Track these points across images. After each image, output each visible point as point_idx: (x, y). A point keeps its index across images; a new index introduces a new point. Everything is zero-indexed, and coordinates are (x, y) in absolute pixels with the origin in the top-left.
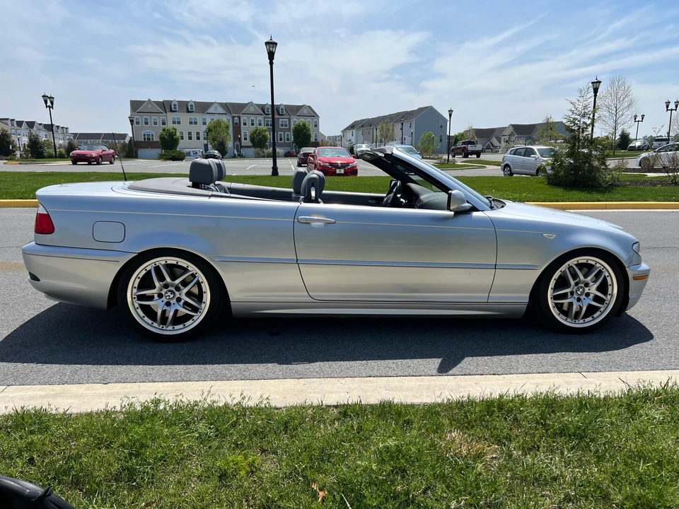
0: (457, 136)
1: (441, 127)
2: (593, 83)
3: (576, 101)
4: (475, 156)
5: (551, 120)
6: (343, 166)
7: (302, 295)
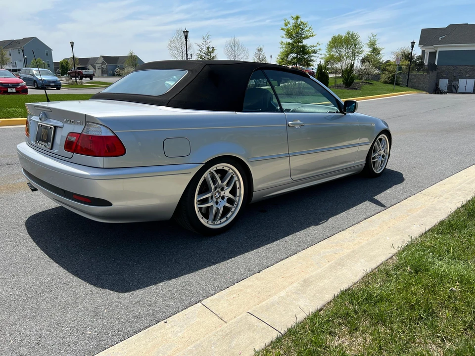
0: (62, 63)
1: (47, 54)
2: (184, 32)
3: (202, 44)
4: (88, 79)
5: (133, 54)
6: (15, 85)
7: (288, 179)
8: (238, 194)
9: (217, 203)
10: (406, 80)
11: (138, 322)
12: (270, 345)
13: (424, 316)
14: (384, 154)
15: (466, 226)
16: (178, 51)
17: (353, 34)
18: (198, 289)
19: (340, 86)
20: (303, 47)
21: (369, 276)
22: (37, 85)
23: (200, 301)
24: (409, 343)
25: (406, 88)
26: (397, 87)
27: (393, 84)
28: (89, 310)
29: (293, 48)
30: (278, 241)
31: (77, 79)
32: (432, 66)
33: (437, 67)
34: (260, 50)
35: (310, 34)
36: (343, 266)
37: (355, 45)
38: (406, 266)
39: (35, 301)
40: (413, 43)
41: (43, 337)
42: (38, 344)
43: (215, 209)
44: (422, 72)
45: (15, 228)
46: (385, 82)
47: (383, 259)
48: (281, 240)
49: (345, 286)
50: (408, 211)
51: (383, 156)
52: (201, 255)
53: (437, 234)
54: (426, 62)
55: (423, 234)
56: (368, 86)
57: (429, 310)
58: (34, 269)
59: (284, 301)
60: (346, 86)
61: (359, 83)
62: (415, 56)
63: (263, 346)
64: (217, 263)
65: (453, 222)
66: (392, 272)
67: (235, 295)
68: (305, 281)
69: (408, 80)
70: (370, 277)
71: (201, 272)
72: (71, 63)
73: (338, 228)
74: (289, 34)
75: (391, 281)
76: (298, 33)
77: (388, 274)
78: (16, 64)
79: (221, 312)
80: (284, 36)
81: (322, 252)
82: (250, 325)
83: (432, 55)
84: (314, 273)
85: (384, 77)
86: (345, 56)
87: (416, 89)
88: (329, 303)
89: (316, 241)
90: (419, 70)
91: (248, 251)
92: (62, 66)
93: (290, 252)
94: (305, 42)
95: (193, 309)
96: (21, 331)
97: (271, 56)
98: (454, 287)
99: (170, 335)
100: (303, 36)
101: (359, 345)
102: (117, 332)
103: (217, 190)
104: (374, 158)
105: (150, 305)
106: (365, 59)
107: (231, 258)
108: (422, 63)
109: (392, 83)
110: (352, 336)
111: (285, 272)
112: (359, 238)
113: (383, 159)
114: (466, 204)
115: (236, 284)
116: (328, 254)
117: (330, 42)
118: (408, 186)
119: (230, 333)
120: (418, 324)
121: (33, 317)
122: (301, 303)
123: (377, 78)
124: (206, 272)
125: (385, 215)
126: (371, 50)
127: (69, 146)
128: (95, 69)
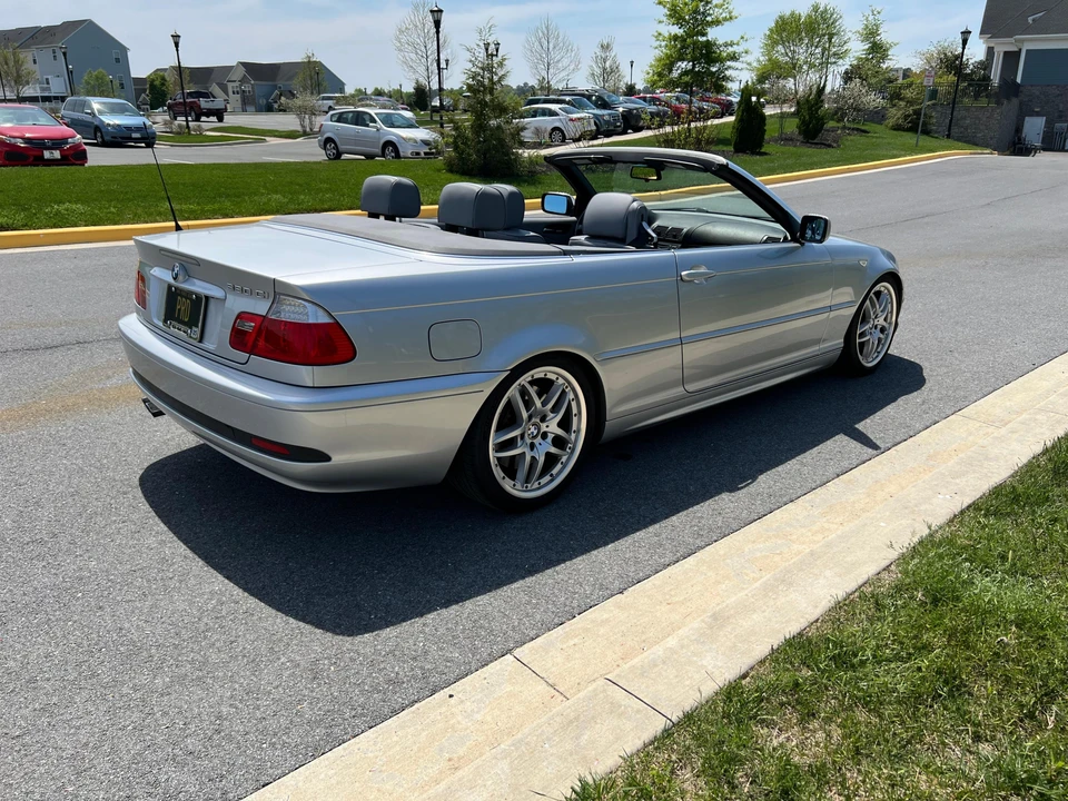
0: (153, 80)
1: (118, 60)
2: (431, 11)
3: (476, 47)
4: (214, 119)
5: (314, 59)
6: (57, 143)
7: (679, 391)
8: (574, 427)
9: (532, 446)
10: (947, 121)
11: (396, 693)
12: (652, 743)
13: (944, 692)
14: (884, 324)
15: (1047, 499)
16: (417, 54)
17: (826, 10)
18: (505, 627)
19: (792, 140)
20: (708, 45)
21: (840, 608)
22: (102, 137)
23: (509, 651)
24: (911, 744)
25: (946, 142)
26: (924, 140)
27: (917, 132)
28: (302, 667)
29: (682, 47)
30: (657, 526)
31: (190, 119)
32: (1009, 88)
33: (1021, 89)
34: (606, 47)
35: (724, 15)
36: (791, 584)
37: (831, 36)
38: (916, 589)
39: (196, 648)
40: (966, 34)
41: (226, 719)
42: (218, 732)
43: (528, 458)
44: (983, 102)
45: (125, 493)
46: (897, 128)
47: (869, 571)
48: (664, 523)
49: (793, 629)
50: (930, 457)
51: (883, 330)
52: (503, 555)
53: (985, 516)
54: (995, 76)
55: (955, 516)
56: (856, 138)
57: (955, 679)
58: (181, 582)
59: (675, 656)
60: (805, 138)
61: (834, 130)
62: (971, 61)
63: (639, 744)
64: (537, 572)
65: (1020, 489)
66: (888, 601)
67: (576, 640)
68: (715, 617)
69: (951, 121)
70: (843, 609)
71: (506, 591)
72: (171, 78)
73: (781, 496)
74: (676, 15)
75: (885, 618)
76: (696, 11)
77: (879, 606)
78: (48, 83)
79: (551, 673)
80: (665, 19)
81: (746, 550)
82: (612, 703)
83: (1011, 58)
84: (733, 599)
85: (895, 115)
86: (806, 63)
87: (968, 142)
88: (762, 662)
89: (734, 526)
90: (977, 96)
91: (597, 547)
92: (152, 86)
93: (682, 551)
94: (713, 34)
95: (498, 668)
96: (182, 707)
97: (632, 62)
98: (1006, 635)
99: (460, 718)
100: (709, 19)
101: (817, 744)
102: (359, 710)
103: (533, 420)
104: (862, 335)
105: (414, 659)
106: (852, 72)
107: (564, 561)
108: (987, 78)
109: (913, 129)
110: (804, 728)
111: (673, 593)
112: (825, 520)
113: (881, 336)
114: (1053, 447)
115: (578, 617)
116: (759, 554)
117: (771, 30)
118: (934, 395)
119: (577, 718)
120: (931, 707)
121: (199, 678)
122: (708, 661)
123: (878, 116)
124: (516, 590)
125: (880, 465)
126: (867, 47)
127: (239, 339)
128: (228, 95)
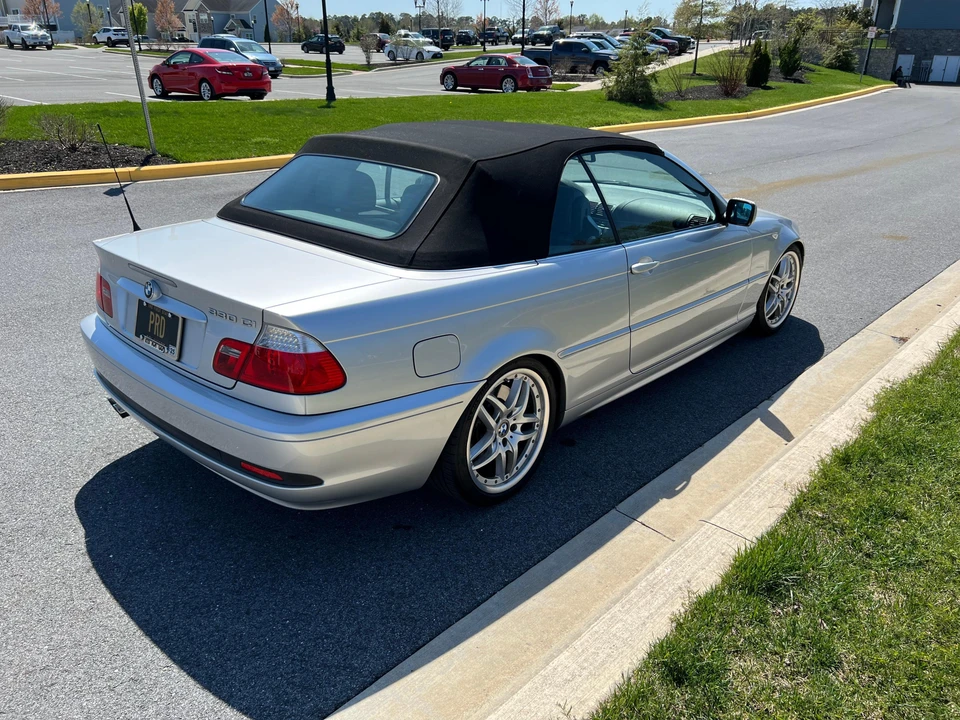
7: (627, 373)
9: (505, 443)
97: (572, 3)
127: (222, 364)
128: (184, 24)
